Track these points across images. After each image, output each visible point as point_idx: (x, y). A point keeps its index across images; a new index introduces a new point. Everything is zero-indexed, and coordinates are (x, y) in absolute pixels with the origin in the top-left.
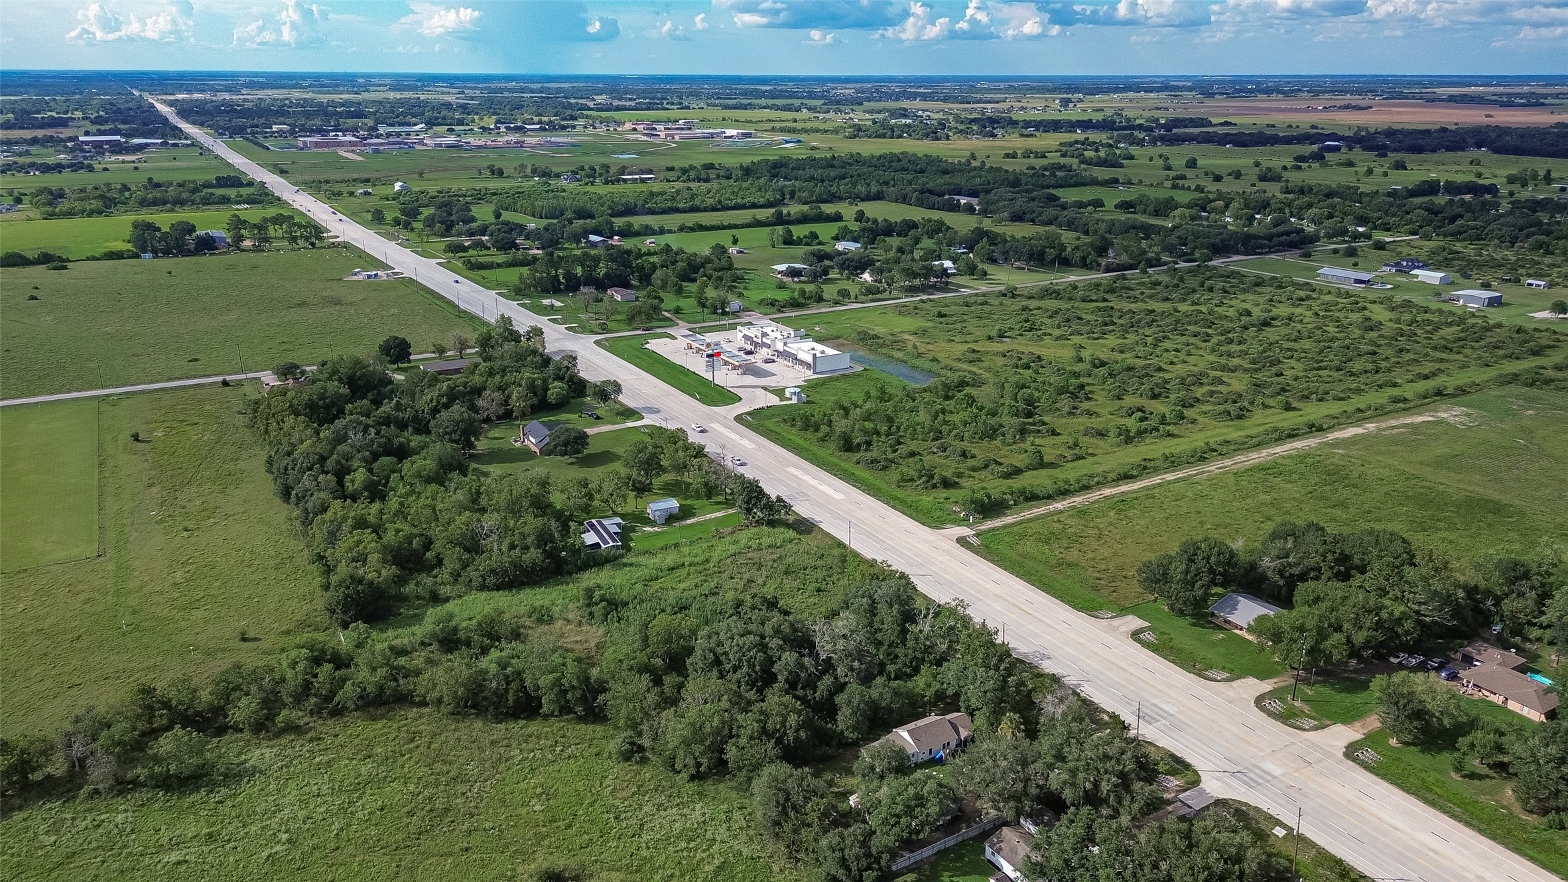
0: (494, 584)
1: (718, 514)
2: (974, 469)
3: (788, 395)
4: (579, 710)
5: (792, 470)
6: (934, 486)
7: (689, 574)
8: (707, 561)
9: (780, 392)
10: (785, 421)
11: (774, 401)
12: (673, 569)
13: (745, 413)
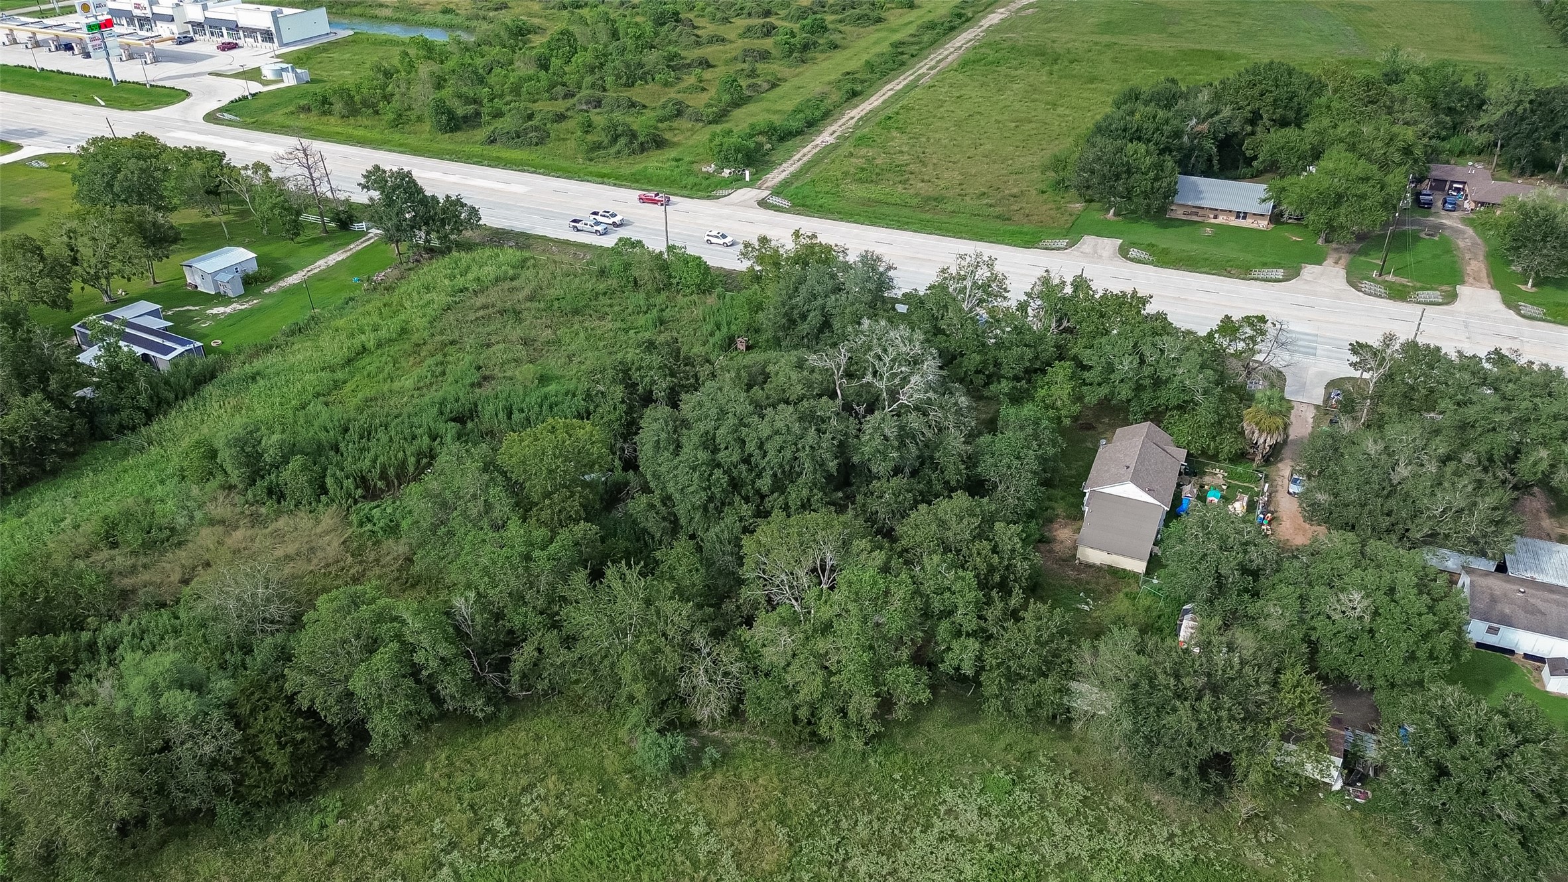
1: (337, 257)
2: (666, 120)
3: (268, 74)
4: (478, 705)
7: (396, 361)
8: (404, 331)
9: (251, 75)
10: (307, 109)
11: (255, 87)
12: (353, 361)
13: (220, 110)
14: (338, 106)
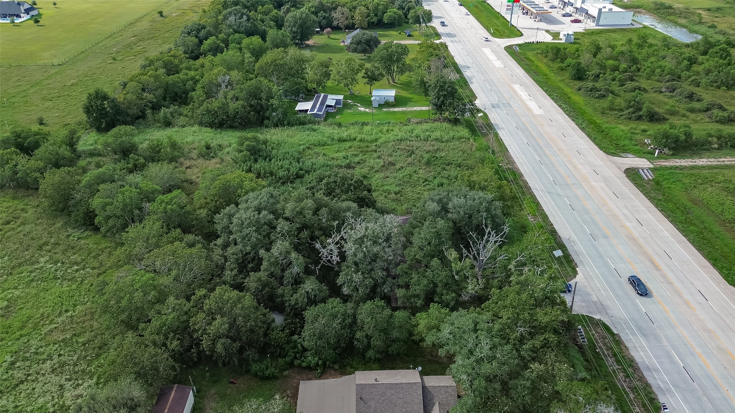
0: (207, 122)
1: (424, 108)
2: (692, 111)
3: (561, 37)
5: (517, 87)
6: (639, 118)
7: (350, 147)
8: (375, 140)
9: (556, 35)
10: (542, 54)
11: (548, 39)
12: (344, 141)
13: (517, 45)
14: (550, 55)
